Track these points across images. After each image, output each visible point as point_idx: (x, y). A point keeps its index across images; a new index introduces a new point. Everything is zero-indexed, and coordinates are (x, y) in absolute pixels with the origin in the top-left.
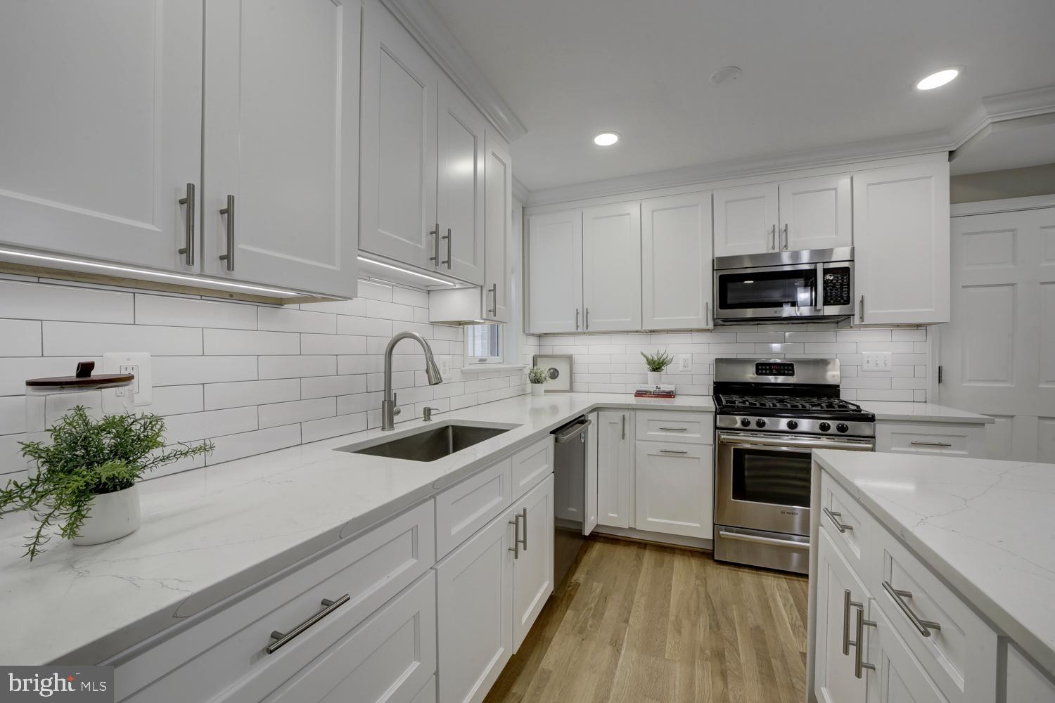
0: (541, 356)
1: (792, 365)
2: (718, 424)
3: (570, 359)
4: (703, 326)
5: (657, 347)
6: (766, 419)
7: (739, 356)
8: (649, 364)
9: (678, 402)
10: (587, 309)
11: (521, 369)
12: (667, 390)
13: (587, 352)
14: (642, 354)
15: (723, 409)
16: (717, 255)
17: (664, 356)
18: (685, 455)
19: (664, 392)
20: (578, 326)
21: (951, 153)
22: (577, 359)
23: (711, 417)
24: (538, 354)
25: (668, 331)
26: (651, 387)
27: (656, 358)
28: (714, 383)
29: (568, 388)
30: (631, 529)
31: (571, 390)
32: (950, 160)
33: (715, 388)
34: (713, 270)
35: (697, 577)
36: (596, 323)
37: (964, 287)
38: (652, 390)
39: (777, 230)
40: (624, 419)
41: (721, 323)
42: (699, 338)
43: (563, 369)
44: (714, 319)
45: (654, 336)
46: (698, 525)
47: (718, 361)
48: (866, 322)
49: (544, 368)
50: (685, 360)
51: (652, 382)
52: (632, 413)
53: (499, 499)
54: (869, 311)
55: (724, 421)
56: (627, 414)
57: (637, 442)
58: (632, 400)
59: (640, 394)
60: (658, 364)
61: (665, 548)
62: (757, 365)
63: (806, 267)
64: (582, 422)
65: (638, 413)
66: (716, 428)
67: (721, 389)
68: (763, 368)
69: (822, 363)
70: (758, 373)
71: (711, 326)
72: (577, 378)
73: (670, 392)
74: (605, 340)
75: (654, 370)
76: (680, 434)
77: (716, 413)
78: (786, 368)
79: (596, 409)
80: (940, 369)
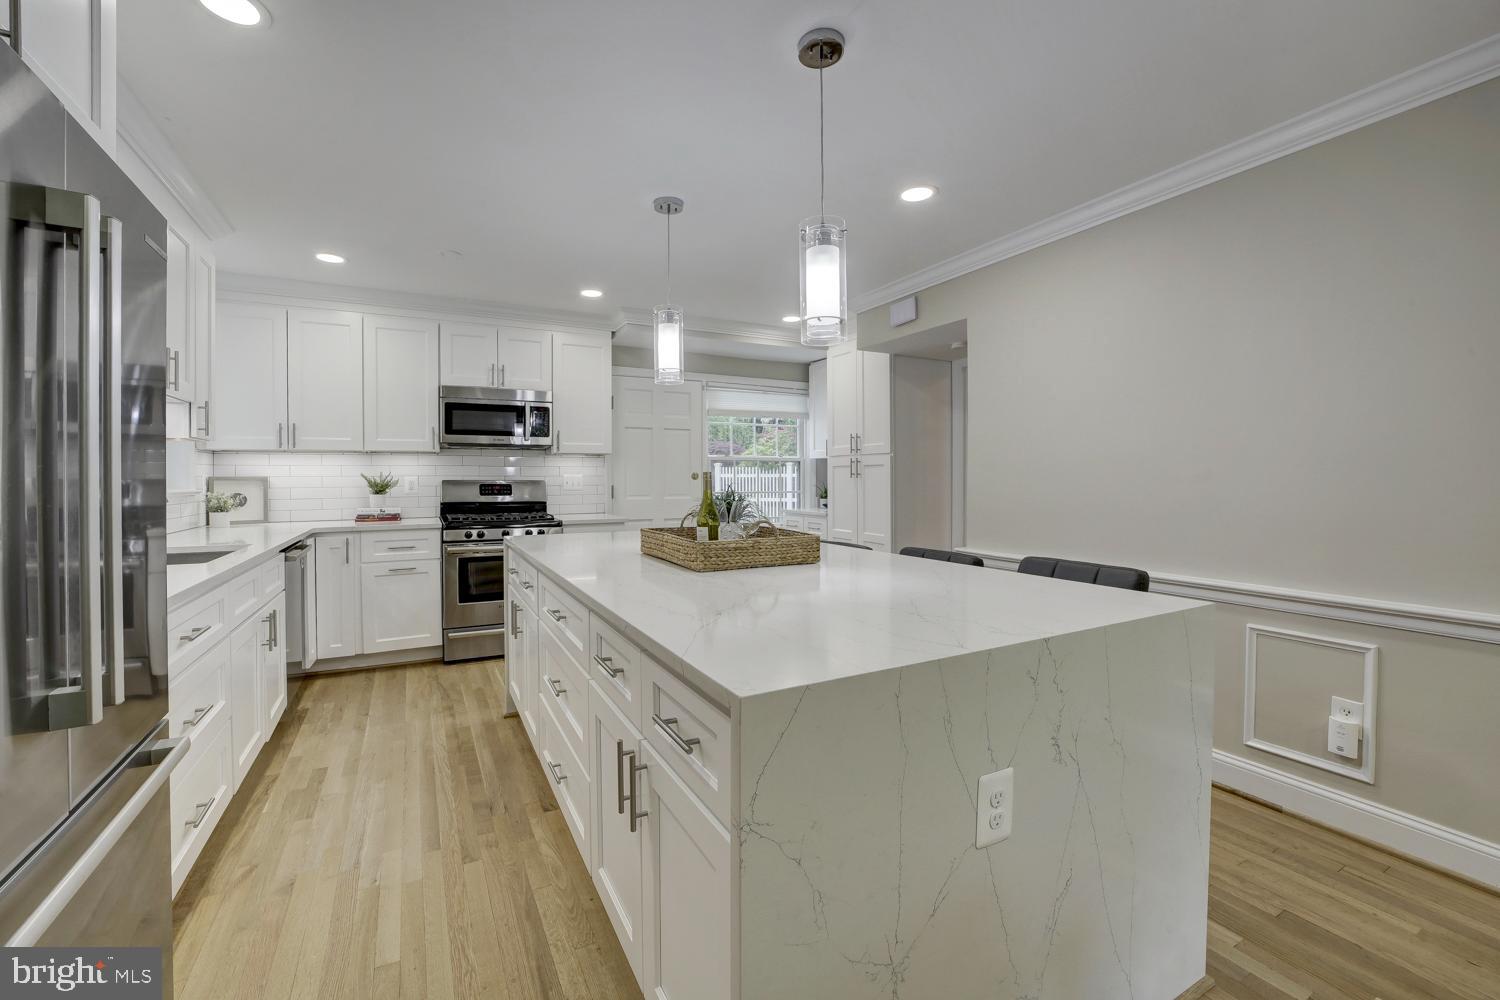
0: (218, 479)
1: (510, 486)
2: (445, 539)
3: (264, 482)
4: (430, 449)
5: (381, 469)
6: (485, 531)
7: (466, 479)
8: (371, 486)
9: (404, 523)
10: (294, 425)
11: (192, 495)
12: (393, 513)
13: (289, 475)
14: (363, 476)
15: (448, 526)
16: (443, 384)
17: (389, 478)
18: (415, 571)
19: (389, 514)
20: (281, 444)
21: (613, 333)
22: (273, 481)
23: (438, 533)
24: (211, 475)
25: (392, 453)
26: (375, 511)
27: (378, 481)
28: (442, 504)
29: (262, 518)
30: (358, 657)
31: (266, 519)
32: (613, 337)
33: (442, 509)
34: (440, 397)
35: (429, 677)
36: (303, 440)
37: (627, 428)
38: (376, 514)
39: (496, 368)
40: (347, 544)
41: (446, 447)
42: (424, 460)
43: (253, 494)
44: (440, 443)
45: (375, 457)
46: (428, 635)
47: (445, 483)
48: (561, 451)
49: (224, 491)
50: (411, 483)
51: (375, 505)
52: (357, 536)
53: (253, 600)
54: (563, 443)
55: (450, 535)
56: (350, 537)
57: (363, 565)
58: (352, 524)
59: (361, 518)
60: (382, 487)
61: (394, 666)
62: (481, 486)
63: (519, 404)
64: (302, 547)
65: (363, 535)
66: (443, 542)
67: (447, 509)
68: (487, 489)
69: (536, 484)
70: (482, 494)
71: (437, 449)
72: (274, 505)
73: (395, 515)
74: (315, 460)
75: (377, 493)
76: (409, 552)
77: (443, 529)
78: (506, 489)
79: (313, 535)
80: (613, 487)
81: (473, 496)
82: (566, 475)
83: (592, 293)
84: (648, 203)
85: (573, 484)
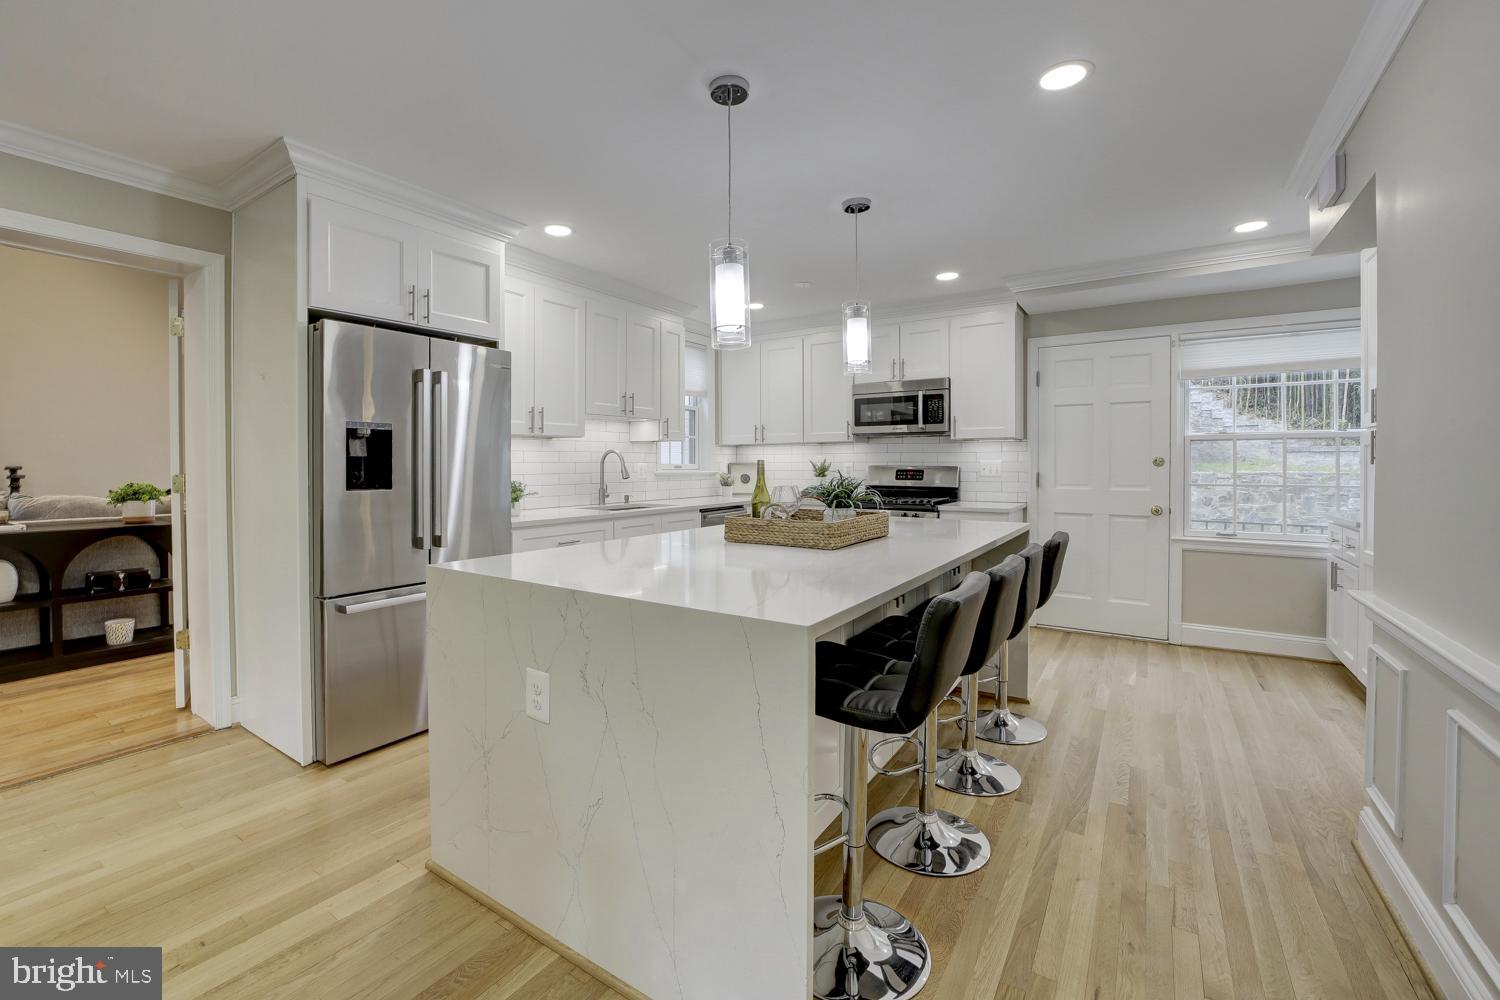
0: (734, 464)
1: (922, 471)
4: (846, 439)
7: (882, 465)
8: (815, 470)
10: (761, 425)
11: (713, 474)
14: (809, 462)
16: (856, 383)
20: (758, 440)
21: (1018, 304)
24: (732, 462)
27: (819, 466)
36: (770, 437)
37: (1057, 406)
39: (897, 363)
41: (858, 437)
44: (854, 435)
47: (871, 468)
48: (958, 437)
49: (736, 473)
54: (960, 428)
62: (897, 471)
63: (911, 394)
68: (903, 474)
69: (949, 470)
70: (897, 479)
71: (851, 439)
78: (917, 475)
80: (1038, 475)
81: (890, 480)
82: (981, 461)
83: (947, 276)
84: (841, 209)
85: (991, 471)
